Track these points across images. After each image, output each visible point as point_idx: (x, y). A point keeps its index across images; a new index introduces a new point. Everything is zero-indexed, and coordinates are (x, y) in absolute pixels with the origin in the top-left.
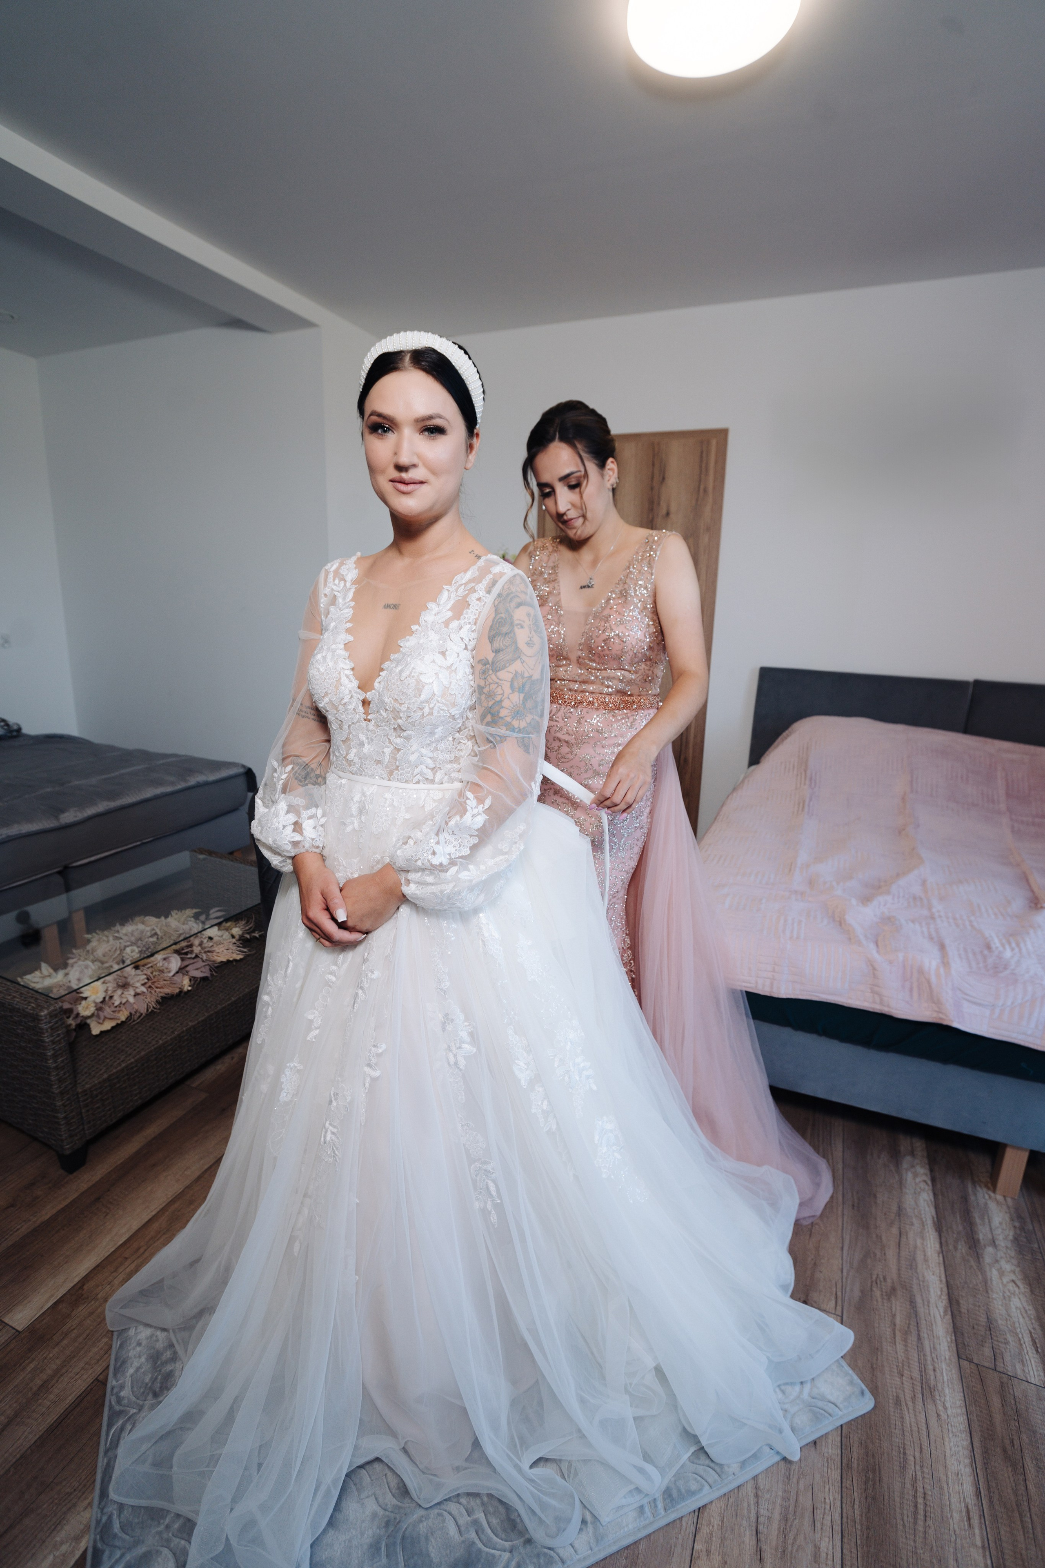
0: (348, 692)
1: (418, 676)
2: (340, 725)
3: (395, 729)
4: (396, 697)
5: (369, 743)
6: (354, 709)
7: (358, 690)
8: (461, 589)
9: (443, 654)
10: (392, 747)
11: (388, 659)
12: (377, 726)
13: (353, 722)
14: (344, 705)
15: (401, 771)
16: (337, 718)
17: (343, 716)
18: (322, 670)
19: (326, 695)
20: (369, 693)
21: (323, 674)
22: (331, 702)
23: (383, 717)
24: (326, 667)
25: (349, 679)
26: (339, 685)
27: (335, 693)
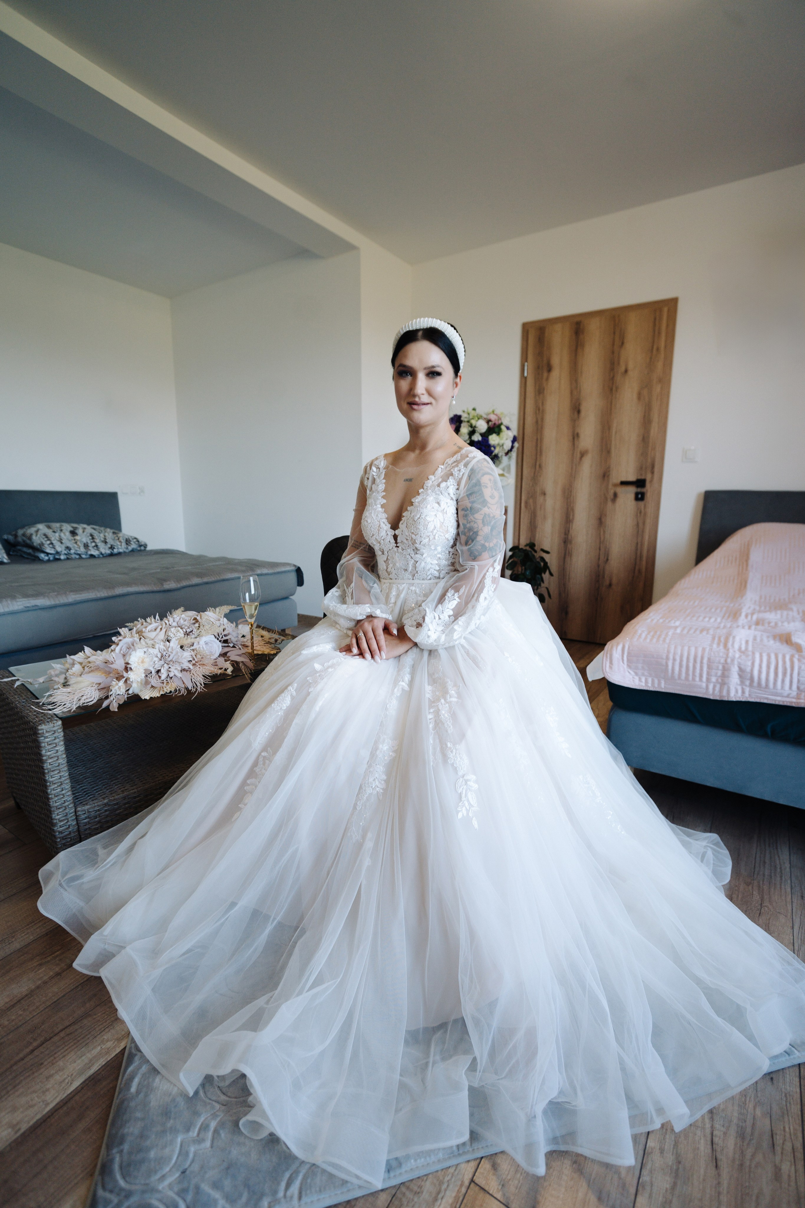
0: (385, 531)
1: (425, 517)
2: (382, 552)
3: (413, 550)
5: (399, 560)
6: (389, 542)
7: (391, 530)
8: (449, 466)
10: (413, 561)
11: (407, 510)
12: (403, 550)
13: (389, 550)
14: (383, 540)
15: (420, 574)
16: (380, 548)
17: (384, 547)
18: (369, 521)
19: (373, 535)
20: (396, 531)
21: (370, 523)
22: (376, 539)
23: (407, 545)
24: (372, 519)
25: (385, 523)
26: (380, 528)
27: (378, 533)
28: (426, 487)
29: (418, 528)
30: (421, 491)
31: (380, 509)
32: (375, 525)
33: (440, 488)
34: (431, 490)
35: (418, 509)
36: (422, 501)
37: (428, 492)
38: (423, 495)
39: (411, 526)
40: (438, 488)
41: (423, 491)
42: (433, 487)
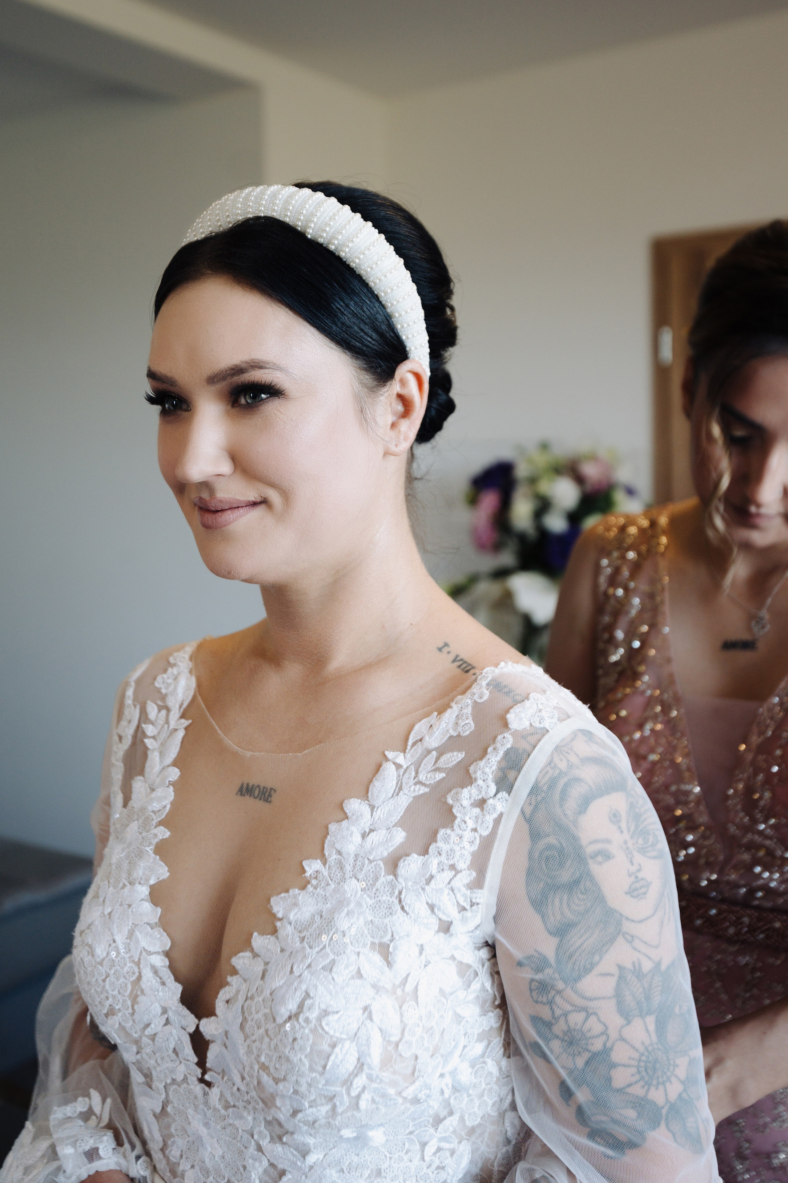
0: (159, 1010)
1: (319, 1020)
3: (267, 1122)
5: (210, 1137)
7: (181, 1007)
8: (428, 763)
9: (382, 949)
10: (267, 1163)
11: (247, 945)
14: (153, 1037)
18: (100, 951)
20: (204, 1021)
21: (101, 963)
23: (238, 1089)
24: (110, 945)
25: (161, 978)
26: (139, 993)
27: (130, 1011)
28: (334, 856)
30: (312, 866)
31: (147, 906)
32: (122, 976)
33: (396, 879)
34: (358, 880)
35: (292, 968)
36: (315, 926)
37: (341, 884)
38: (323, 894)
39: (262, 1031)
40: (391, 877)
41: (321, 874)
42: (367, 862)
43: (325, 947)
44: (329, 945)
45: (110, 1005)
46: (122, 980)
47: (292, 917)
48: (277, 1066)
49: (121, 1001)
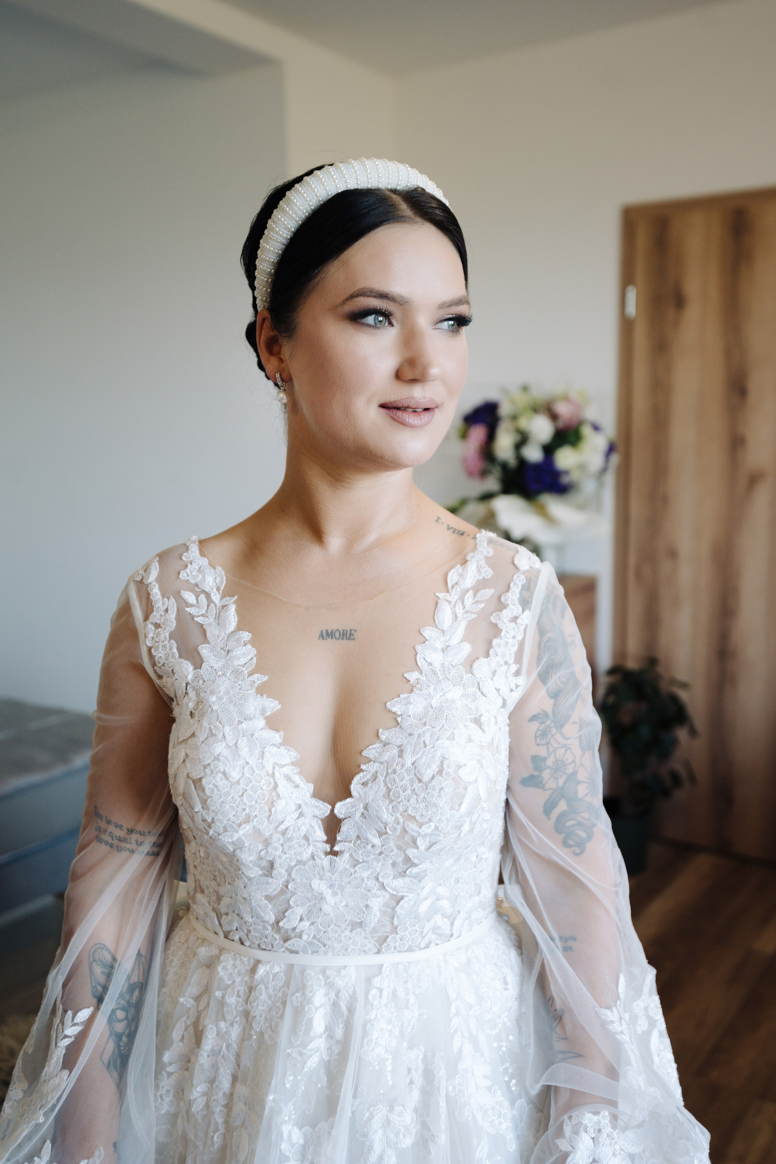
0: (294, 807)
3: (394, 865)
4: (410, 812)
5: (335, 894)
6: (306, 838)
7: (314, 801)
8: (469, 598)
9: (477, 721)
10: (388, 896)
12: (355, 863)
13: (299, 862)
14: (284, 833)
15: (401, 933)
16: (261, 858)
17: (278, 853)
18: (235, 775)
19: (248, 820)
20: (338, 805)
21: (238, 782)
22: (257, 831)
23: (373, 846)
24: (243, 768)
25: (294, 783)
26: (275, 799)
27: (267, 814)
28: (427, 667)
29: (436, 805)
31: (268, 734)
32: (259, 788)
33: (474, 675)
34: (449, 680)
35: (424, 743)
36: (430, 713)
37: (439, 684)
38: (428, 693)
39: (409, 792)
40: (470, 675)
41: (421, 680)
42: (451, 667)
43: (443, 725)
44: (446, 723)
45: (247, 815)
46: (259, 791)
47: (411, 712)
48: (424, 813)
49: (258, 808)
